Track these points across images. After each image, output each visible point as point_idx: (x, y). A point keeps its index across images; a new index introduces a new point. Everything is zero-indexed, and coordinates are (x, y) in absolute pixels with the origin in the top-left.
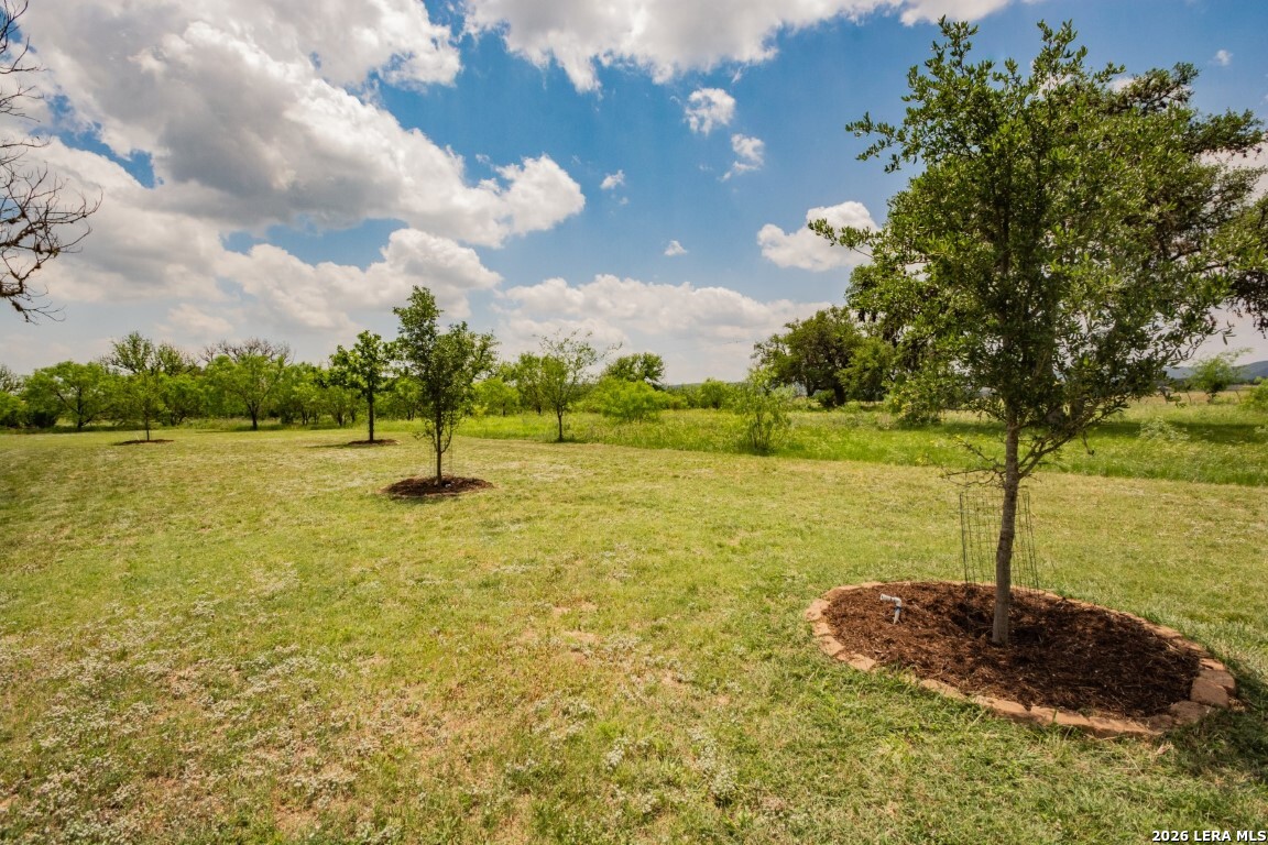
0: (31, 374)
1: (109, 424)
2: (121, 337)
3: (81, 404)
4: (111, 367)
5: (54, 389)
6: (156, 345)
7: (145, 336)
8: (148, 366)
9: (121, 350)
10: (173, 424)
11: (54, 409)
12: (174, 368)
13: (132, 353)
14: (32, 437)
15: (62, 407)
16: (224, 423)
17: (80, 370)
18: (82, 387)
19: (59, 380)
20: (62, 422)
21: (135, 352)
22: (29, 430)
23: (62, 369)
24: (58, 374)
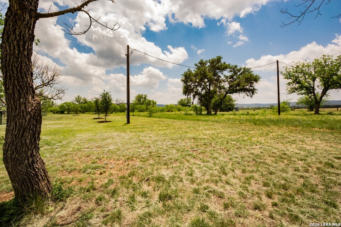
0: (60, 104)
1: (73, 113)
2: (76, 96)
3: (68, 109)
4: (74, 102)
5: (64, 107)
6: (83, 97)
7: (80, 96)
8: (81, 102)
9: (76, 98)
10: (83, 113)
11: (64, 110)
12: (86, 102)
13: (78, 99)
14: (61, 115)
15: (65, 110)
16: (91, 113)
17: (68, 103)
18: (69, 106)
19: (65, 105)
20: (65, 112)
21: (79, 99)
22: (60, 114)
23: (65, 103)
24: (65, 104)
